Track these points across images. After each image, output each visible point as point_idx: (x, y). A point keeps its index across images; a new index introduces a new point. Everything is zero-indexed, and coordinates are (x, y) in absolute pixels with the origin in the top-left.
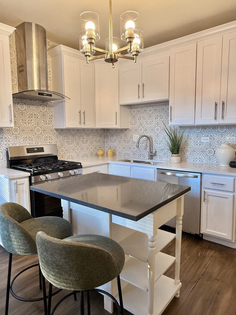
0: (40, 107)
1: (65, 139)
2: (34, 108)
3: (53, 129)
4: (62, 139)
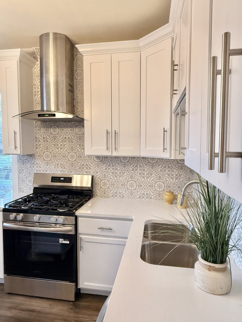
0: (75, 129)
2: (69, 130)
4: (106, 169)
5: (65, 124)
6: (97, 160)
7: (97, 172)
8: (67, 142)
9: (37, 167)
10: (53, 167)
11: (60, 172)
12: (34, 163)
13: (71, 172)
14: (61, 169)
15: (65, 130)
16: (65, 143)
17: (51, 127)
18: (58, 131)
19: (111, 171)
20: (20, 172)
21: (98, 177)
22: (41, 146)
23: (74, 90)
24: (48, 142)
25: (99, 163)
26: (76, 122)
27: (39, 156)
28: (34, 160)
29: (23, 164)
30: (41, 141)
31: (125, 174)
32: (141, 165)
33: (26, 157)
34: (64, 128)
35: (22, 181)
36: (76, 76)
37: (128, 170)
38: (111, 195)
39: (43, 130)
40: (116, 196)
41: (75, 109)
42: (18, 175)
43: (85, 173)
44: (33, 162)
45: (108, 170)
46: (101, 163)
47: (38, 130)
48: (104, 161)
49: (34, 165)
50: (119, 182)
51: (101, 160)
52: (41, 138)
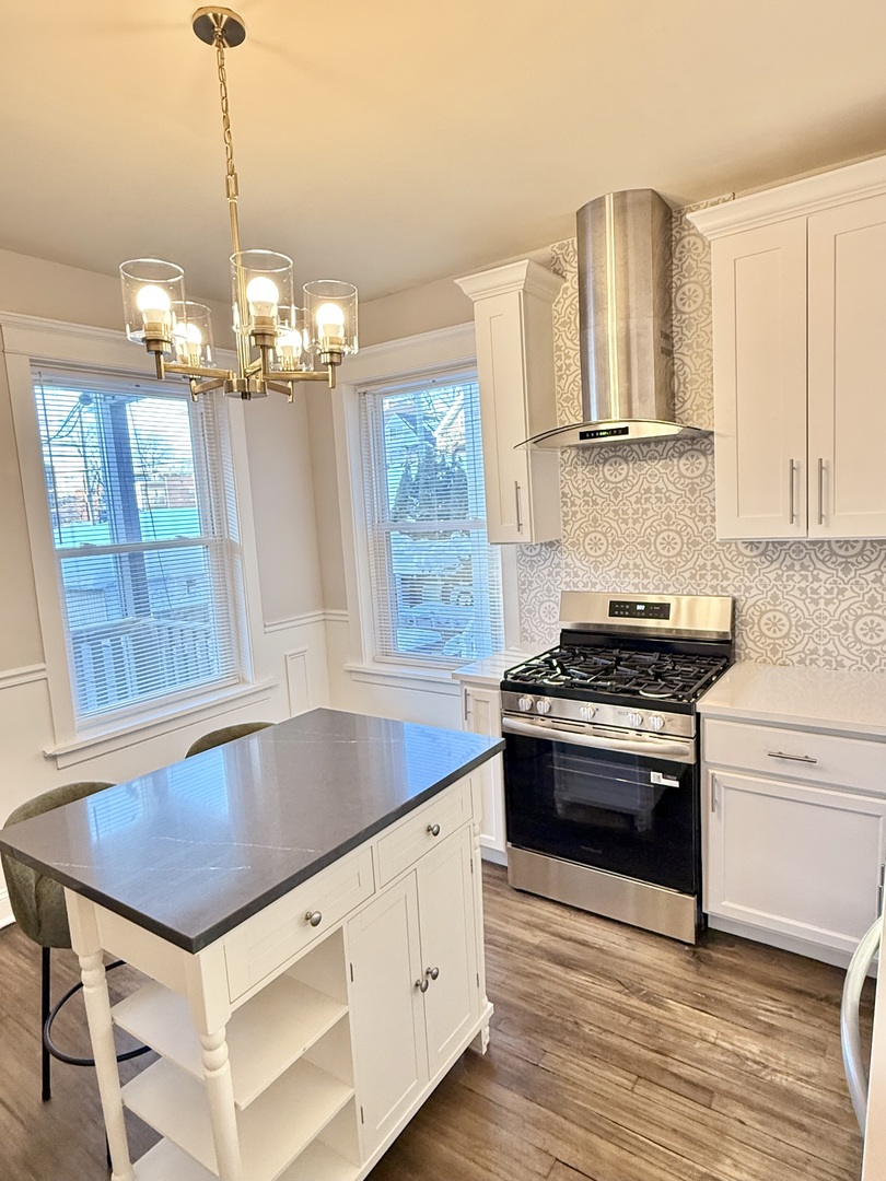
0: (679, 461)
1: (790, 578)
2: (659, 465)
4: (779, 578)
5: (645, 449)
6: (747, 552)
7: (748, 589)
8: (653, 500)
9: (568, 574)
10: (612, 573)
11: (631, 589)
12: (559, 563)
13: (666, 587)
14: (636, 580)
15: (648, 467)
16: (648, 505)
17: (605, 461)
18: (624, 473)
19: (798, 585)
20: (523, 587)
21: (751, 602)
22: (579, 516)
23: (673, 346)
24: (597, 504)
25: (754, 560)
26: (680, 442)
27: (573, 544)
28: (559, 555)
29: (532, 568)
30: (577, 502)
31: (848, 594)
33: (538, 548)
34: (642, 463)
35: (529, 611)
36: (679, 304)
37: (857, 582)
38: (796, 658)
39: (582, 472)
40: (813, 661)
41: (676, 402)
42: (520, 597)
43: (708, 590)
44: (556, 561)
45: (787, 581)
46: (763, 559)
47: (570, 473)
48: (774, 553)
49: (558, 569)
50: (825, 618)
51: (761, 550)
52: (578, 495)
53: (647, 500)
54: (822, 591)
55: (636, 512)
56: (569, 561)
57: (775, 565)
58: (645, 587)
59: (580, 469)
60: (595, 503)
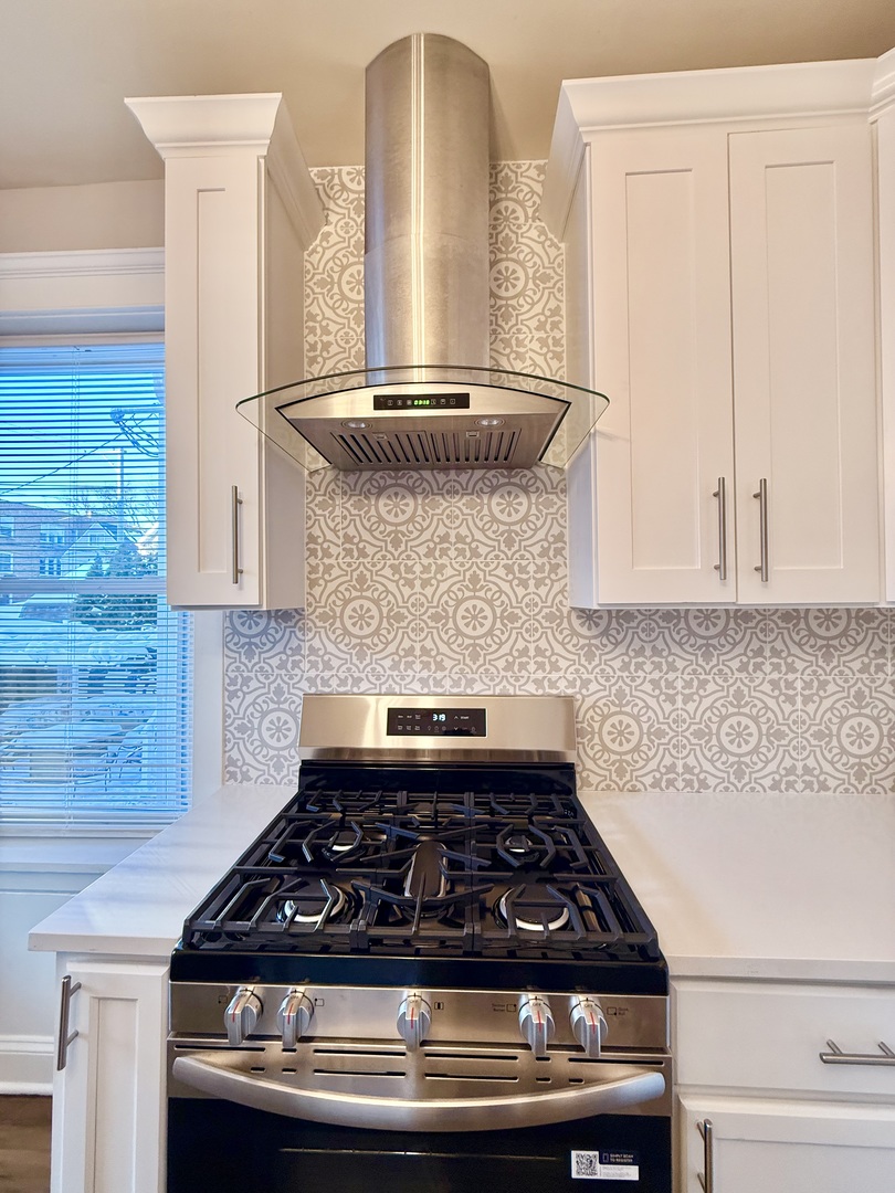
0: (490, 498)
1: (639, 666)
2: (460, 504)
3: (565, 611)
4: (625, 667)
5: (441, 477)
6: (584, 631)
7: (585, 683)
8: (452, 553)
9: (314, 665)
10: (387, 663)
12: (299, 647)
13: (471, 682)
14: (425, 674)
15: (446, 504)
16: (445, 560)
17: (381, 491)
18: (410, 510)
19: (649, 677)
20: (232, 688)
21: (589, 701)
22: (336, 572)
24: (365, 555)
25: (592, 641)
26: (493, 472)
27: (324, 617)
28: (299, 634)
29: (250, 655)
30: (334, 550)
31: (711, 687)
32: (779, 645)
33: (263, 622)
34: (437, 498)
35: (242, 729)
37: (720, 671)
38: (648, 780)
39: (343, 506)
40: (670, 783)
42: (224, 705)
44: (294, 643)
45: (636, 671)
46: (605, 641)
47: (321, 505)
48: (618, 633)
49: (297, 658)
50: (684, 721)
51: (601, 628)
52: (335, 540)
53: (444, 552)
54: (679, 684)
55: (426, 569)
56: (316, 643)
57: (621, 649)
58: (438, 683)
59: (339, 501)
60: (362, 553)
